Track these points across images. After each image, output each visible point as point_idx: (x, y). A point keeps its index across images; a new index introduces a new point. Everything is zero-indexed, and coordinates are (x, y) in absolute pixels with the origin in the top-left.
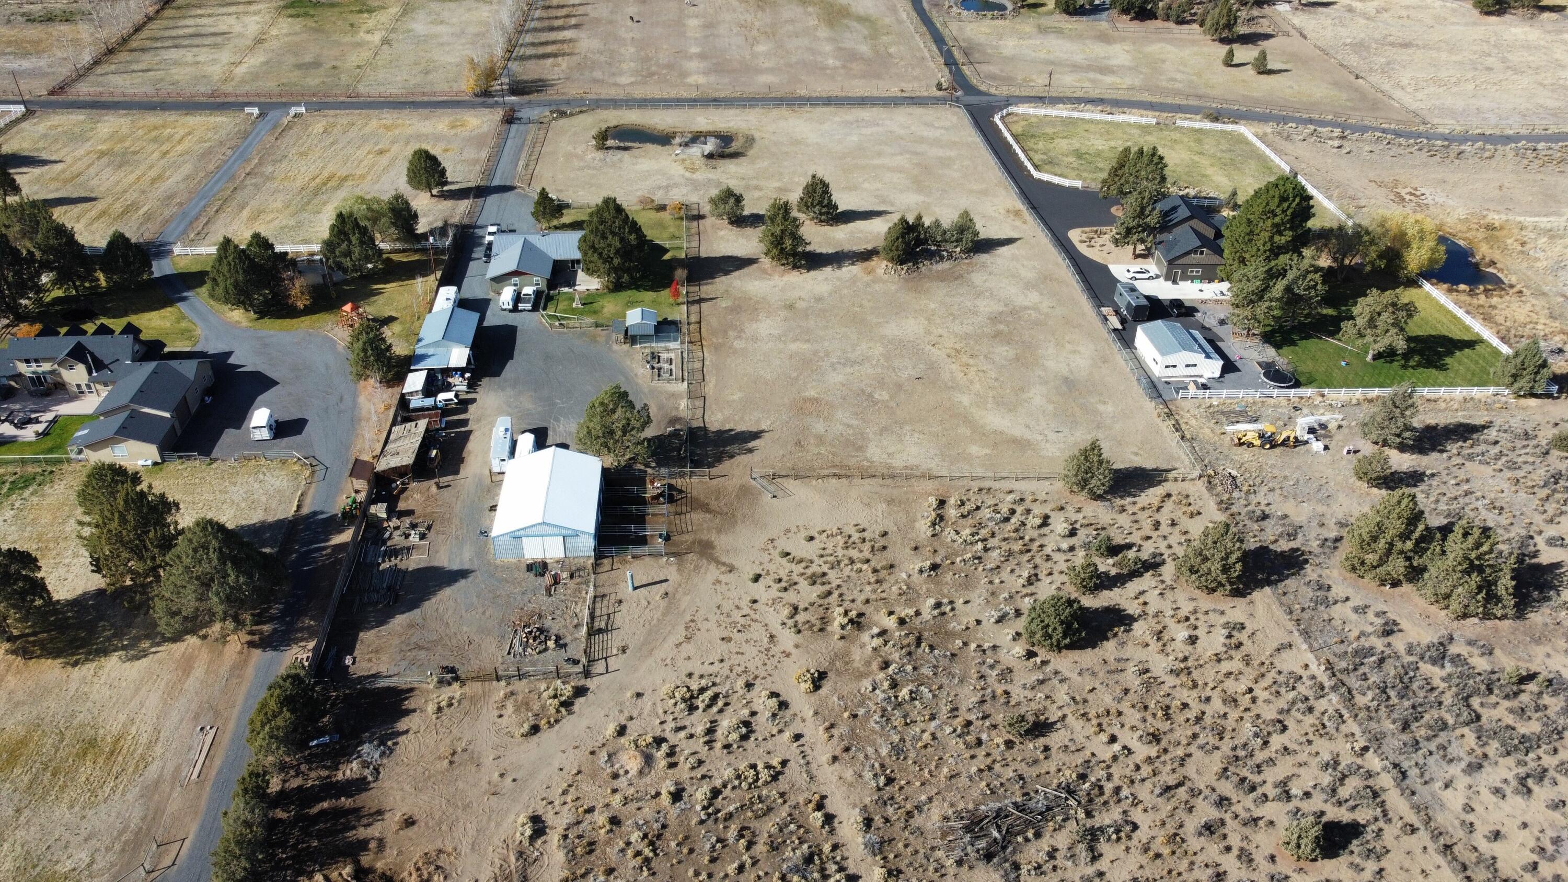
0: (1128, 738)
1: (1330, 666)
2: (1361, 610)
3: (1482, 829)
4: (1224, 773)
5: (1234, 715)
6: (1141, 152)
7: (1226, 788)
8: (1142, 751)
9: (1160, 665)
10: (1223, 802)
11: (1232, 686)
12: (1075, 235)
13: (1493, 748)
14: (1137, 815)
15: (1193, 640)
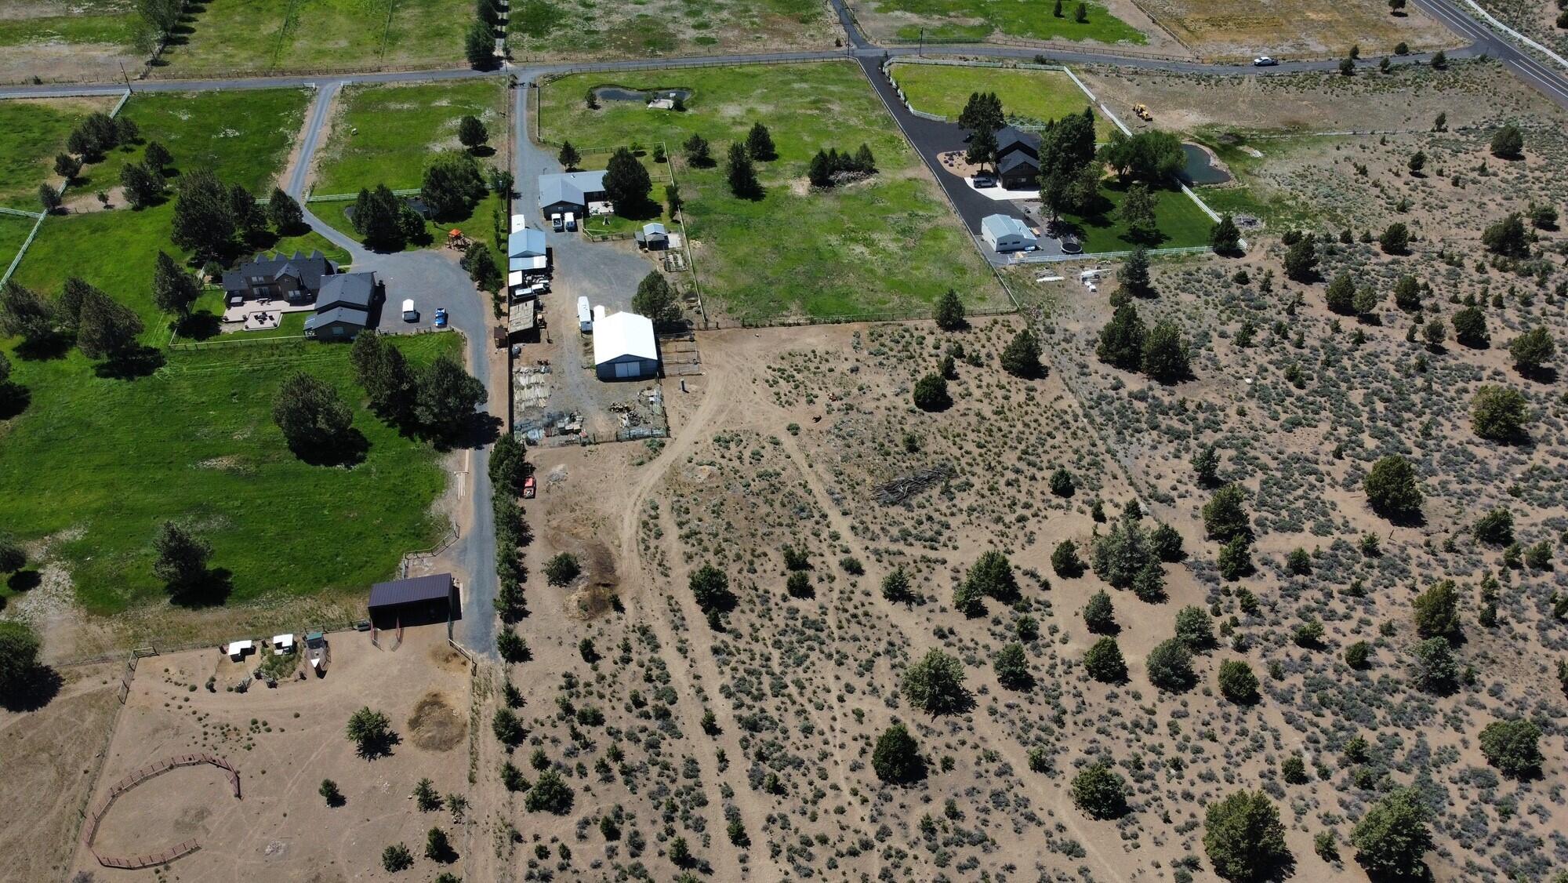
0: (970, 446)
1: (1082, 405)
2: (1104, 377)
3: (1153, 473)
4: (1020, 459)
5: (1027, 431)
6: (984, 96)
7: (1022, 465)
8: (976, 451)
9: (987, 411)
10: (1018, 471)
11: (1027, 419)
12: (941, 157)
13: (1165, 439)
14: (973, 480)
15: (1006, 398)
